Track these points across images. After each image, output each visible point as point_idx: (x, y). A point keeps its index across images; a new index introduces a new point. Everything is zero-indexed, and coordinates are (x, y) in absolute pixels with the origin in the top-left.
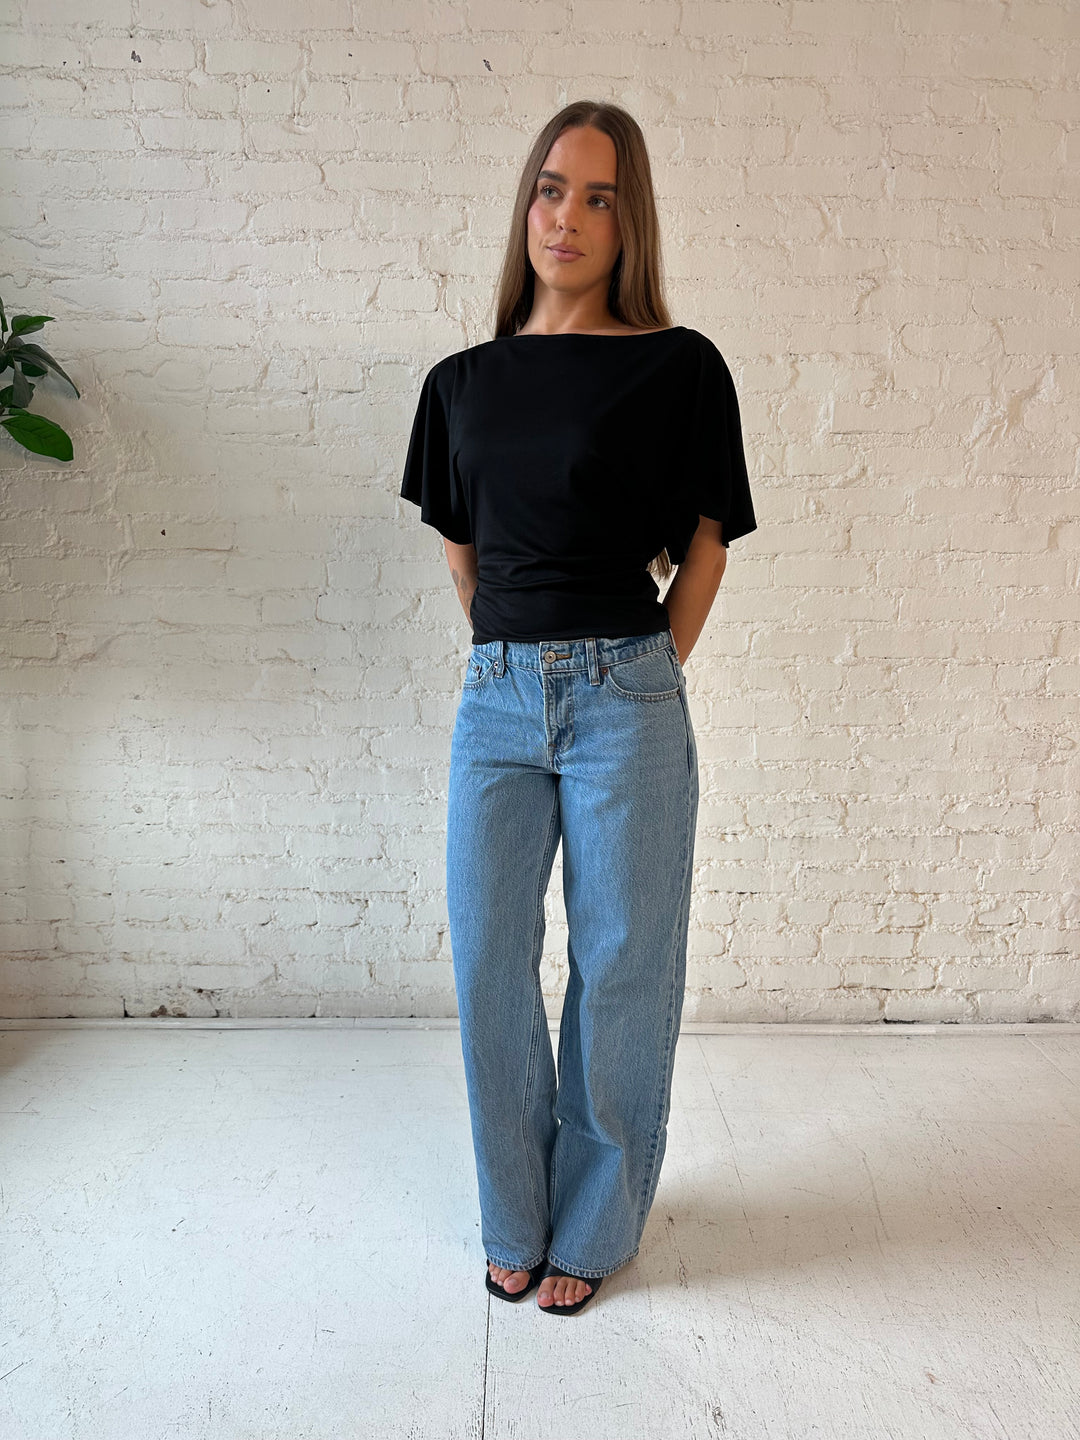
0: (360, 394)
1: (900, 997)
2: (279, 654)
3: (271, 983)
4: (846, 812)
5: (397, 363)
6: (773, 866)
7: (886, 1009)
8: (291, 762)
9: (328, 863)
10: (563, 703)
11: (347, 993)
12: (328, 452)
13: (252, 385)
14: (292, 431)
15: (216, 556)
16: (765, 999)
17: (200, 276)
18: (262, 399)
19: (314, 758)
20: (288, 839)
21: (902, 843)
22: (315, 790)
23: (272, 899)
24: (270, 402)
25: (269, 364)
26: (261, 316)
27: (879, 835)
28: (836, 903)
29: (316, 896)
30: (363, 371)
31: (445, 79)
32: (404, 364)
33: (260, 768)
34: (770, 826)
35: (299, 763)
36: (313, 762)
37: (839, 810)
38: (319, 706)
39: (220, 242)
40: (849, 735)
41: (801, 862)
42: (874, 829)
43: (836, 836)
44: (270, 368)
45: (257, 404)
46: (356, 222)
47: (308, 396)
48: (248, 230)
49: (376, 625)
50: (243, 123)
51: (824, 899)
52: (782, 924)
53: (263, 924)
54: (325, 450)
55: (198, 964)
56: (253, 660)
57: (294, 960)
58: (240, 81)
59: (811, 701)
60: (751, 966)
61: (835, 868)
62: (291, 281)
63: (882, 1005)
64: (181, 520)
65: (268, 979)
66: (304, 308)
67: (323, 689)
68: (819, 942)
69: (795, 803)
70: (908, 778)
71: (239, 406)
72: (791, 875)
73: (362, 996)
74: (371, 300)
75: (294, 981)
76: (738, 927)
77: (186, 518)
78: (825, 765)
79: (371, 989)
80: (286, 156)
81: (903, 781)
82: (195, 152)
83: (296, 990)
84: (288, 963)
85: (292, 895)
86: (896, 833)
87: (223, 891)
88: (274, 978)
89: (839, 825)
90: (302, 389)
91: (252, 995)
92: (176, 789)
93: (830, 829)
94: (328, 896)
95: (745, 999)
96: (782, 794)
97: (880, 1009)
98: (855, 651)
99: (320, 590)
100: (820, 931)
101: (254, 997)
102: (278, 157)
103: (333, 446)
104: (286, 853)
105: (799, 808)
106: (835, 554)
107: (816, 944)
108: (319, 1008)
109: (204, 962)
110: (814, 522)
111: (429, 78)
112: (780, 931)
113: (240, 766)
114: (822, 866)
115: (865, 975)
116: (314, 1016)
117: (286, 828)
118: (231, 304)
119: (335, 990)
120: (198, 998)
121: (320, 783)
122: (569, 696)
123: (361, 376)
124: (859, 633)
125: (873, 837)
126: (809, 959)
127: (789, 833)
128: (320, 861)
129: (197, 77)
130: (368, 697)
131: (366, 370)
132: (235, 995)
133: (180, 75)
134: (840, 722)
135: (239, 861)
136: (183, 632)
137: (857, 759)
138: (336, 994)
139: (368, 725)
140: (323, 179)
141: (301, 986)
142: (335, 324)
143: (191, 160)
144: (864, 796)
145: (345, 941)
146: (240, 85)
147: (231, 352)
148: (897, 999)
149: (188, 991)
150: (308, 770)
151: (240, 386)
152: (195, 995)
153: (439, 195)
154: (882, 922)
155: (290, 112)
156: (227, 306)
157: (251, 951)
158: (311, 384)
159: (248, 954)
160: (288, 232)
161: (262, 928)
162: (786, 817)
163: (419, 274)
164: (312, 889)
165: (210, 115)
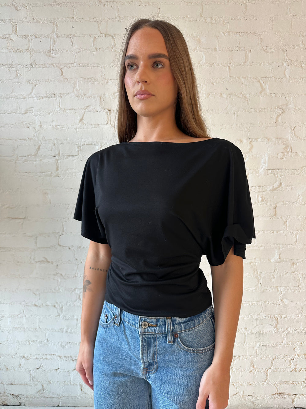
0: (77, 157)
1: (301, 398)
2: (43, 259)
3: (41, 392)
4: (278, 323)
5: (92, 144)
6: (248, 345)
7: (295, 403)
8: (48, 303)
9: (63, 344)
10: (152, 350)
11: (72, 397)
12: (64, 179)
13: (33, 154)
14: (49, 171)
15: (19, 221)
16: (245, 400)
17: (14, 112)
18: (38, 159)
19: (57, 301)
20: (47, 334)
21: (300, 335)
22: (58, 315)
23: (41, 359)
24: (41, 160)
25: (40, 146)
26: (37, 127)
27: (291, 332)
28: (274, 360)
29: (59, 358)
30: (78, 148)
31: (110, 35)
32: (94, 145)
33: (36, 305)
34: (246, 328)
35: (51, 304)
36: (57, 303)
37: (275, 322)
38: (59, 280)
39: (21, 99)
40: (278, 291)
41: (259, 343)
42: (289, 329)
43: (273, 332)
44: (41, 147)
45: (35, 161)
46: (75, 90)
47: (56, 157)
48: (33, 94)
49: (83, 247)
50: (31, 54)
51: (269, 358)
52: (252, 369)
53: (38, 369)
54: (63, 178)
55: (12, 384)
56: (33, 262)
57: (50, 383)
58: (30, 38)
59: (262, 277)
60: (239, 386)
61: (273, 345)
62: (49, 113)
63: (293, 401)
64: (6, 207)
65: (40, 390)
66: (54, 124)
67: (61, 273)
68: (267, 376)
69: (257, 319)
70: (302, 308)
71: (28, 162)
72: (255, 348)
73: (78, 398)
74: (81, 120)
75: (50, 392)
76: (234, 370)
77: (7, 206)
78: (268, 303)
79: (81, 396)
80: (48, 66)
81: (301, 309)
82: (12, 65)
83: (51, 395)
84: (48, 384)
85: (49, 357)
86: (298, 331)
87: (21, 355)
88: (42, 390)
89: (275, 328)
90: (53, 155)
91: (33, 397)
92: (3, 314)
93: (271, 329)
94: (64, 358)
95: (237, 400)
96: (251, 315)
97: (292, 403)
98: (280, 257)
99: (60, 233)
100: (267, 371)
101: (34, 398)
102: (44, 66)
103: (66, 177)
104: (46, 341)
105: (258, 321)
106: (270, 217)
107: (266, 376)
108: (60, 403)
109: (14, 384)
110: (261, 205)
111: (103, 35)
112: (251, 371)
113: (28, 304)
114: (268, 345)
115: (286, 389)
116: (58, 406)
117: (46, 330)
118: (26, 122)
119: (67, 395)
120: (12, 398)
121: (60, 312)
122: (155, 346)
123: (77, 149)
124: (281, 249)
125: (289, 333)
126: (263, 382)
127: (255, 331)
128: (60, 343)
129: (13, 37)
130: (79, 276)
131: (79, 148)
132: (27, 397)
133: (7, 36)
134: (274, 286)
135: (28, 343)
136: (5, 251)
137: (282, 301)
138: (68, 397)
139: (79, 288)
140: (62, 74)
141: (53, 394)
142: (67, 130)
143: (11, 68)
144: (285, 316)
145: (71, 376)
146: (30, 39)
147: (25, 141)
148: (300, 398)
149: (8, 395)
150: (55, 306)
151: (29, 154)
152: (11, 396)
153: (108, 79)
154: (293, 367)
155: (49, 49)
156: (24, 123)
157: (33, 379)
158: (57, 153)
159: (32, 380)
160: (48, 94)
161: (37, 370)
162: (253, 325)
163: (100, 110)
164: (57, 355)
165: (18, 51)
